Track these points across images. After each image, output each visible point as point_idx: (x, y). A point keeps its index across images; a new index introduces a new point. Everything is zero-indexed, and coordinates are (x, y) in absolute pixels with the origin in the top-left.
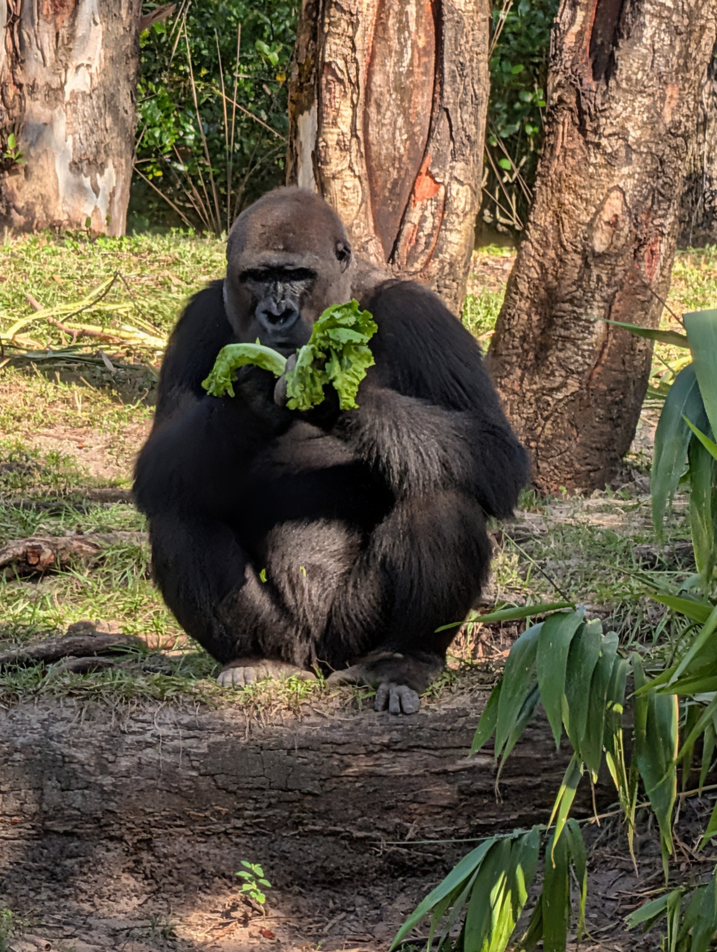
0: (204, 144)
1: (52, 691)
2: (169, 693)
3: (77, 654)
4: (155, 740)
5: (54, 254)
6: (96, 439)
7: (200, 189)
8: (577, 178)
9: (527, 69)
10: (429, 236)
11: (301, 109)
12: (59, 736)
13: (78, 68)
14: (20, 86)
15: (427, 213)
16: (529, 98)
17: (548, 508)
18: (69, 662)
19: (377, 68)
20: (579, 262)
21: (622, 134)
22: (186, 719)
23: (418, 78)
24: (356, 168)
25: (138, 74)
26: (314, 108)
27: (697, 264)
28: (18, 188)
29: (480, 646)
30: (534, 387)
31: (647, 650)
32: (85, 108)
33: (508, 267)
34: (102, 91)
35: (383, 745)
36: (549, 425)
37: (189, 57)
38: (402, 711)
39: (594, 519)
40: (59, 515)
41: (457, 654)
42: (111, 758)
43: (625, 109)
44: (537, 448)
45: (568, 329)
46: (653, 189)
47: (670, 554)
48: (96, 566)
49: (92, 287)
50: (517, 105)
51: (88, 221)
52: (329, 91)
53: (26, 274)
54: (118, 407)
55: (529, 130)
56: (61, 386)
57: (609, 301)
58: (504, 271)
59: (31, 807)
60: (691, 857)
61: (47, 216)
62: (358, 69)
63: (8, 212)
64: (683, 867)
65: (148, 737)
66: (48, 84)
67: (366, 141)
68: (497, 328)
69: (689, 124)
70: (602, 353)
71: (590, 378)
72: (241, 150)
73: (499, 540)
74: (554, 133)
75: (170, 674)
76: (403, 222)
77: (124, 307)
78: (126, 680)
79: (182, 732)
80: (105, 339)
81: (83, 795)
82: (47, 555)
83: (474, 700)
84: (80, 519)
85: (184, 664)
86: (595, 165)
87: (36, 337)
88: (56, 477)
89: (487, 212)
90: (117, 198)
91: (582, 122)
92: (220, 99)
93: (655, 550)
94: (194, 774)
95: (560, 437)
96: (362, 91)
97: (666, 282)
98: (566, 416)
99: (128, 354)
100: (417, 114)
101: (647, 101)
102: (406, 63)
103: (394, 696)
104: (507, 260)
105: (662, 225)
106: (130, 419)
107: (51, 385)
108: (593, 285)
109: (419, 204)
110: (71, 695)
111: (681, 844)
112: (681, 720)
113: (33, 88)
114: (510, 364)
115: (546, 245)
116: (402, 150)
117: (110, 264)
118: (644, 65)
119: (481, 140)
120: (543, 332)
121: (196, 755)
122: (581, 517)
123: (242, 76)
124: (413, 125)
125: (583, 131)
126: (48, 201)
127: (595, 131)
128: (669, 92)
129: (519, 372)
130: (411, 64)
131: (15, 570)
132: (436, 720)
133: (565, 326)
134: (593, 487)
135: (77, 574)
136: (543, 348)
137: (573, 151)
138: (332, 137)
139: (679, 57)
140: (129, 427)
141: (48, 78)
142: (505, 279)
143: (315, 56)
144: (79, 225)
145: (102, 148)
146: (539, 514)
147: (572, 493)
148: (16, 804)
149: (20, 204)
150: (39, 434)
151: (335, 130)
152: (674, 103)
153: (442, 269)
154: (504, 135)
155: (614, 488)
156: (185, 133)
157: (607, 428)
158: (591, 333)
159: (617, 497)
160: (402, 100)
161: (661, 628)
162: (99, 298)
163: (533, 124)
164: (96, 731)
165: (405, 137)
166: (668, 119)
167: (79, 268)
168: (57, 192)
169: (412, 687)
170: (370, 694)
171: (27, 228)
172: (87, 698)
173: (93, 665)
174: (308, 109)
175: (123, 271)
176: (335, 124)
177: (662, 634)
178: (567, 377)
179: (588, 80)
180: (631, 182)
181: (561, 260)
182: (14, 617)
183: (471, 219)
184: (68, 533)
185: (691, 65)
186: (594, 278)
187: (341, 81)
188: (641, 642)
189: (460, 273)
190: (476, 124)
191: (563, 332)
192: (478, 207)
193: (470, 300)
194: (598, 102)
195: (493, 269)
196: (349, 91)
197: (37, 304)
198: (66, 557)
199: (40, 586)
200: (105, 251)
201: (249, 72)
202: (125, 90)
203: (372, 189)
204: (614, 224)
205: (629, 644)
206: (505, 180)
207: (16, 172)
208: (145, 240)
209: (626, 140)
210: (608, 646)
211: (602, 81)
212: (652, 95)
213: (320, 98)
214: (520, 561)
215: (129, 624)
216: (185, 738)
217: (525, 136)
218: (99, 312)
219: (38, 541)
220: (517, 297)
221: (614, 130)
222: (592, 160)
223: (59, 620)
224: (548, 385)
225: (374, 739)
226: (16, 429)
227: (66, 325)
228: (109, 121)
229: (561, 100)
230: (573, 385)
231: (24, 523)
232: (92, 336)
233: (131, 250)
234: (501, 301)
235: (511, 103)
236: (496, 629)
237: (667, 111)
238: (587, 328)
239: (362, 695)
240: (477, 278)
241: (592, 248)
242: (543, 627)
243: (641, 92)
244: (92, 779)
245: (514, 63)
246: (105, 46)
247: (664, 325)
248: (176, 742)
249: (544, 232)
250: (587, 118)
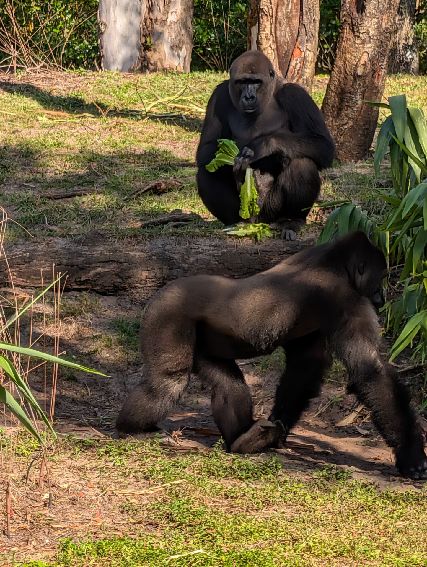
0: (218, 41)
1: (166, 234)
2: (207, 234)
3: (174, 221)
4: (202, 251)
5: (164, 79)
6: (180, 145)
7: (217, 57)
8: (352, 48)
9: (333, 12)
10: (299, 70)
11: (253, 25)
12: (168, 250)
13: (172, 13)
14: (151, 20)
15: (298, 62)
16: (334, 22)
17: (342, 167)
18: (171, 224)
19: (279, 10)
20: (352, 79)
21: (367, 33)
22: (213, 244)
23: (294, 13)
24: (272, 46)
25: (194, 15)
26: (257, 25)
27: (395, 80)
28: (151, 56)
29: (318, 217)
30: (337, 124)
31: (378, 217)
32: (175, 27)
33: (327, 82)
34: (181, 21)
35: (284, 252)
36: (342, 137)
37: (212, 9)
38: (290, 240)
39: (359, 171)
40: (167, 172)
41: (310, 219)
42: (187, 258)
43: (368, 23)
44: (338, 146)
45: (349, 103)
46: (379, 52)
47: (386, 183)
48: (181, 190)
49: (178, 91)
50: (330, 25)
51: (177, 68)
52: (262, 18)
53: (155, 87)
54: (188, 133)
55: (334, 34)
56: (167, 126)
57: (363, 93)
58: (325, 83)
59: (159, 275)
60: (394, 290)
61: (162, 66)
62: (272, 11)
63: (148, 65)
64: (392, 294)
65: (200, 250)
66: (161, 19)
67: (276, 37)
68: (323, 103)
69: (391, 29)
70: (361, 111)
71: (357, 120)
72: (231, 42)
73: (325, 179)
74: (343, 33)
75: (207, 227)
76: (289, 65)
77: (190, 98)
78: (192, 230)
79: (212, 248)
80: (183, 109)
81: (177, 271)
82: (163, 186)
83: (316, 235)
84: (175, 173)
85: (213, 224)
86: (358, 44)
87: (158, 109)
88: (166, 159)
89: (319, 64)
90: (186, 59)
91: (353, 29)
92: (223, 24)
93: (380, 181)
94: (217, 263)
95: (346, 141)
96: (274, 18)
97: (384, 85)
98: (348, 134)
99: (191, 114)
100: (294, 27)
101: (376, 20)
102: (290, 8)
103: (288, 234)
104: (326, 79)
105: (382, 65)
106: (192, 138)
107: (164, 126)
108: (357, 87)
109: (295, 59)
110: (172, 235)
111: (391, 286)
112: (390, 241)
113: (156, 20)
114: (328, 116)
115: (341, 73)
116: (289, 40)
117: (185, 83)
118: (375, 7)
119: (317, 35)
120: (340, 104)
121: (217, 256)
122: (354, 170)
123: (231, 16)
124: (292, 30)
125: (353, 32)
126: (162, 61)
127: (358, 32)
128: (384, 17)
129: (331, 119)
130: (291, 9)
131: (152, 191)
132: (303, 243)
133: (348, 102)
134: (358, 159)
135: (174, 193)
136: (340, 110)
137: (350, 39)
138: (263, 35)
139: (387, 4)
140: (192, 140)
141: (162, 17)
142: (326, 86)
143: (257, 6)
144: (173, 69)
145: (181, 42)
146: (339, 169)
147: (351, 162)
148: (154, 274)
149: (152, 62)
150: (160, 143)
151: (265, 33)
152: (386, 21)
153: (303, 82)
154: (325, 36)
155: (366, 160)
156: (211, 37)
157: (363, 138)
158: (357, 104)
159: (367, 163)
160: (288, 22)
161: (383, 209)
162: (181, 95)
163: (335, 32)
164: (181, 248)
165: (290, 35)
166: (384, 27)
167: (173, 84)
168: (165, 57)
169: (294, 231)
170: (279, 233)
171: (155, 70)
172: (178, 236)
173: (180, 224)
174: (255, 25)
175: (189, 85)
176: (264, 30)
177: (383, 211)
178: (348, 120)
179: (355, 13)
180: (371, 50)
181: (346, 78)
182: (152, 208)
183: (313, 65)
184: (171, 178)
185: (392, 7)
186: (358, 84)
187: (266, 15)
188: (376, 214)
189: (310, 83)
190: (315, 30)
191: (347, 104)
192: (316, 60)
193: (313, 94)
194: (359, 21)
195: (321, 83)
196: (269, 18)
197: (158, 97)
198: (170, 187)
199: (161, 197)
200: (182, 78)
201: (233, 14)
202: (189, 21)
203: (278, 54)
204: (365, 65)
205: (372, 215)
206: (325, 52)
207: (151, 50)
208: (197, 74)
209: (369, 34)
210: (364, 215)
211: (360, 14)
212: (378, 18)
213: (259, 22)
214: (332, 186)
215: (193, 210)
216: (213, 250)
217: (332, 36)
218: (181, 100)
219: (160, 181)
220: (330, 92)
221: (364, 31)
222: (357, 42)
223: (168, 209)
224: (342, 123)
225: (281, 250)
226: (152, 141)
227: (169, 104)
228: (183, 32)
229: (345, 21)
230: (351, 123)
231: (155, 175)
232: (178, 108)
233: (192, 78)
234: (324, 94)
235: (328, 24)
236: (324, 210)
237: (383, 24)
238: (356, 102)
239: (276, 234)
240: (316, 86)
241: (357, 74)
242: (340, 209)
243: (374, 17)
244: (180, 265)
245: (328, 9)
246: (182, 5)
247: (383, 101)
248: (210, 252)
249: (340, 68)
250: (355, 27)
